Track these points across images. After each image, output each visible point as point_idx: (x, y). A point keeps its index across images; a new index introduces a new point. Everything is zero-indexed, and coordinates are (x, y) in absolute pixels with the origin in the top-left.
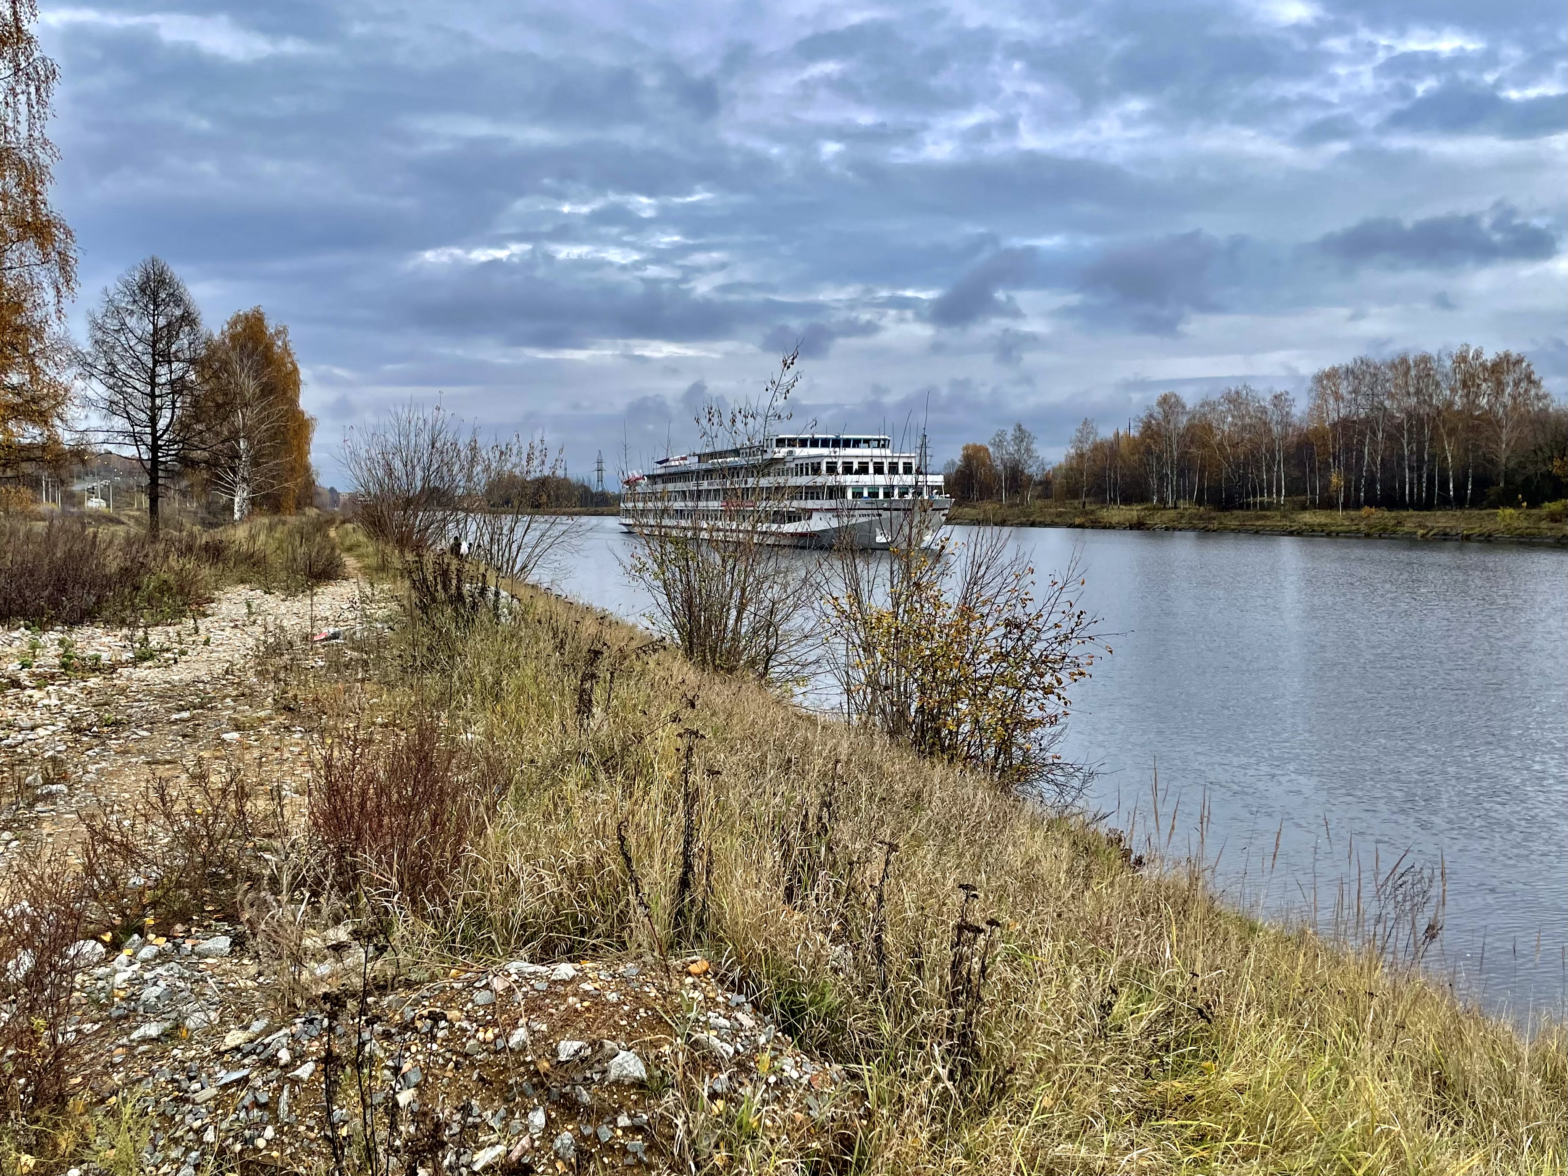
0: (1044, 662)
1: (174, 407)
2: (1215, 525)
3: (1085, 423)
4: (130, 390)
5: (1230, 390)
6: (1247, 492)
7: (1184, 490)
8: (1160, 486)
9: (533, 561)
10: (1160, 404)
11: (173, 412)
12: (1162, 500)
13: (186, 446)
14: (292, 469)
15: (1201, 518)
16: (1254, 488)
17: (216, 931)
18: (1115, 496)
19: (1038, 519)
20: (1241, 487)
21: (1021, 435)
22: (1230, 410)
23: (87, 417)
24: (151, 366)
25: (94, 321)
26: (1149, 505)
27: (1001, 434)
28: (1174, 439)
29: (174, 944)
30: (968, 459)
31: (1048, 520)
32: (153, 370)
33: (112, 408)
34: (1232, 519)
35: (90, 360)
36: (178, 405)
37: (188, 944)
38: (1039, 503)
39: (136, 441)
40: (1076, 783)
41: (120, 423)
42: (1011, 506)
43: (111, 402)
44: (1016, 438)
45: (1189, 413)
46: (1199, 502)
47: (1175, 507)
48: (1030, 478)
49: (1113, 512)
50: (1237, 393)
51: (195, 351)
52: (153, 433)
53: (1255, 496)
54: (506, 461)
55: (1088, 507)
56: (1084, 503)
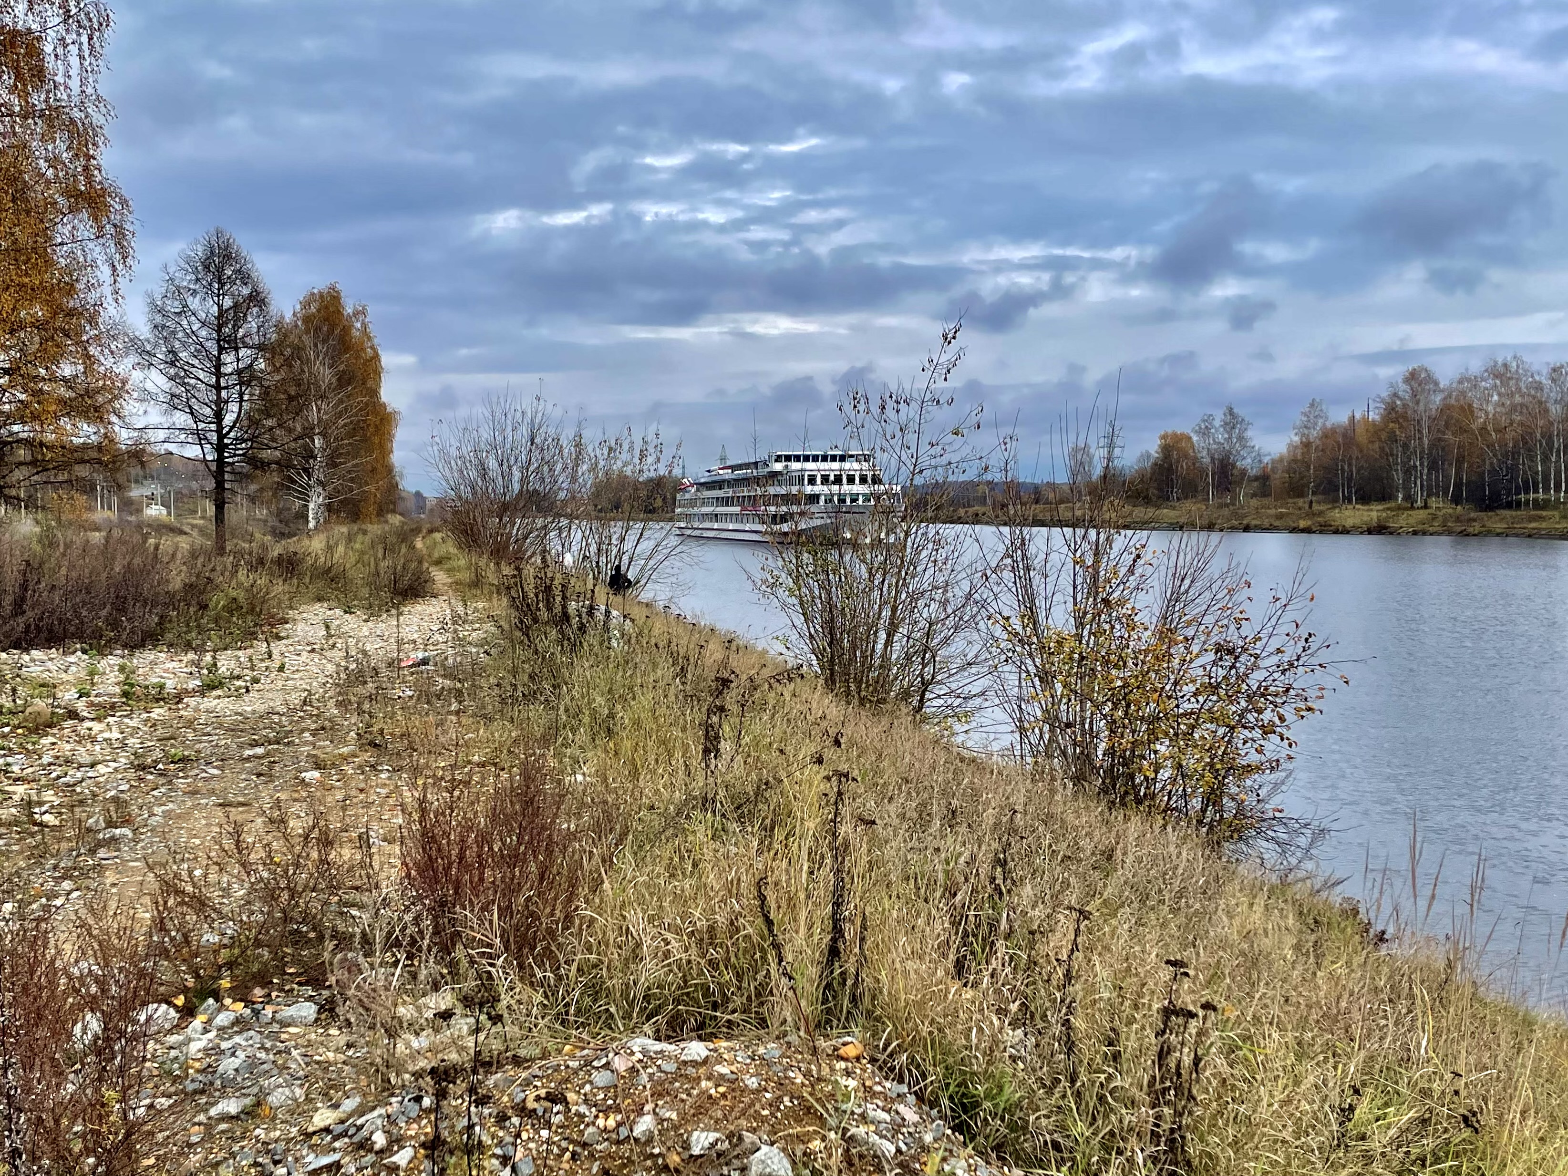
0: (1263, 695)
1: (242, 400)
2: (1476, 527)
3: (1312, 405)
4: (193, 381)
5: (1496, 362)
6: (1518, 487)
7: (1437, 486)
8: (1406, 481)
9: (647, 575)
10: (1407, 381)
11: (241, 407)
12: (1409, 498)
13: (255, 445)
14: (373, 470)
15: (1458, 519)
16: (1526, 482)
17: (298, 996)
18: (1350, 492)
19: (1254, 522)
20: (1510, 481)
21: (1233, 421)
22: (1496, 386)
23: (146, 412)
24: (216, 353)
25: (153, 303)
26: (1392, 504)
27: (1208, 419)
28: (1425, 424)
29: (253, 1010)
30: (1166, 450)
31: (1266, 523)
32: (218, 358)
33: (173, 402)
34: (1497, 520)
35: (148, 347)
36: (246, 397)
37: (269, 1011)
38: (1254, 502)
39: (200, 439)
40: (1303, 841)
41: (182, 419)
42: (1221, 506)
43: (172, 395)
44: (1226, 424)
45: (1442, 391)
46: (1457, 500)
47: (1426, 507)
48: (1243, 472)
49: (1347, 513)
50: (1505, 365)
51: (264, 335)
52: (219, 430)
53: (1527, 492)
54: (616, 459)
56: (1311, 502)
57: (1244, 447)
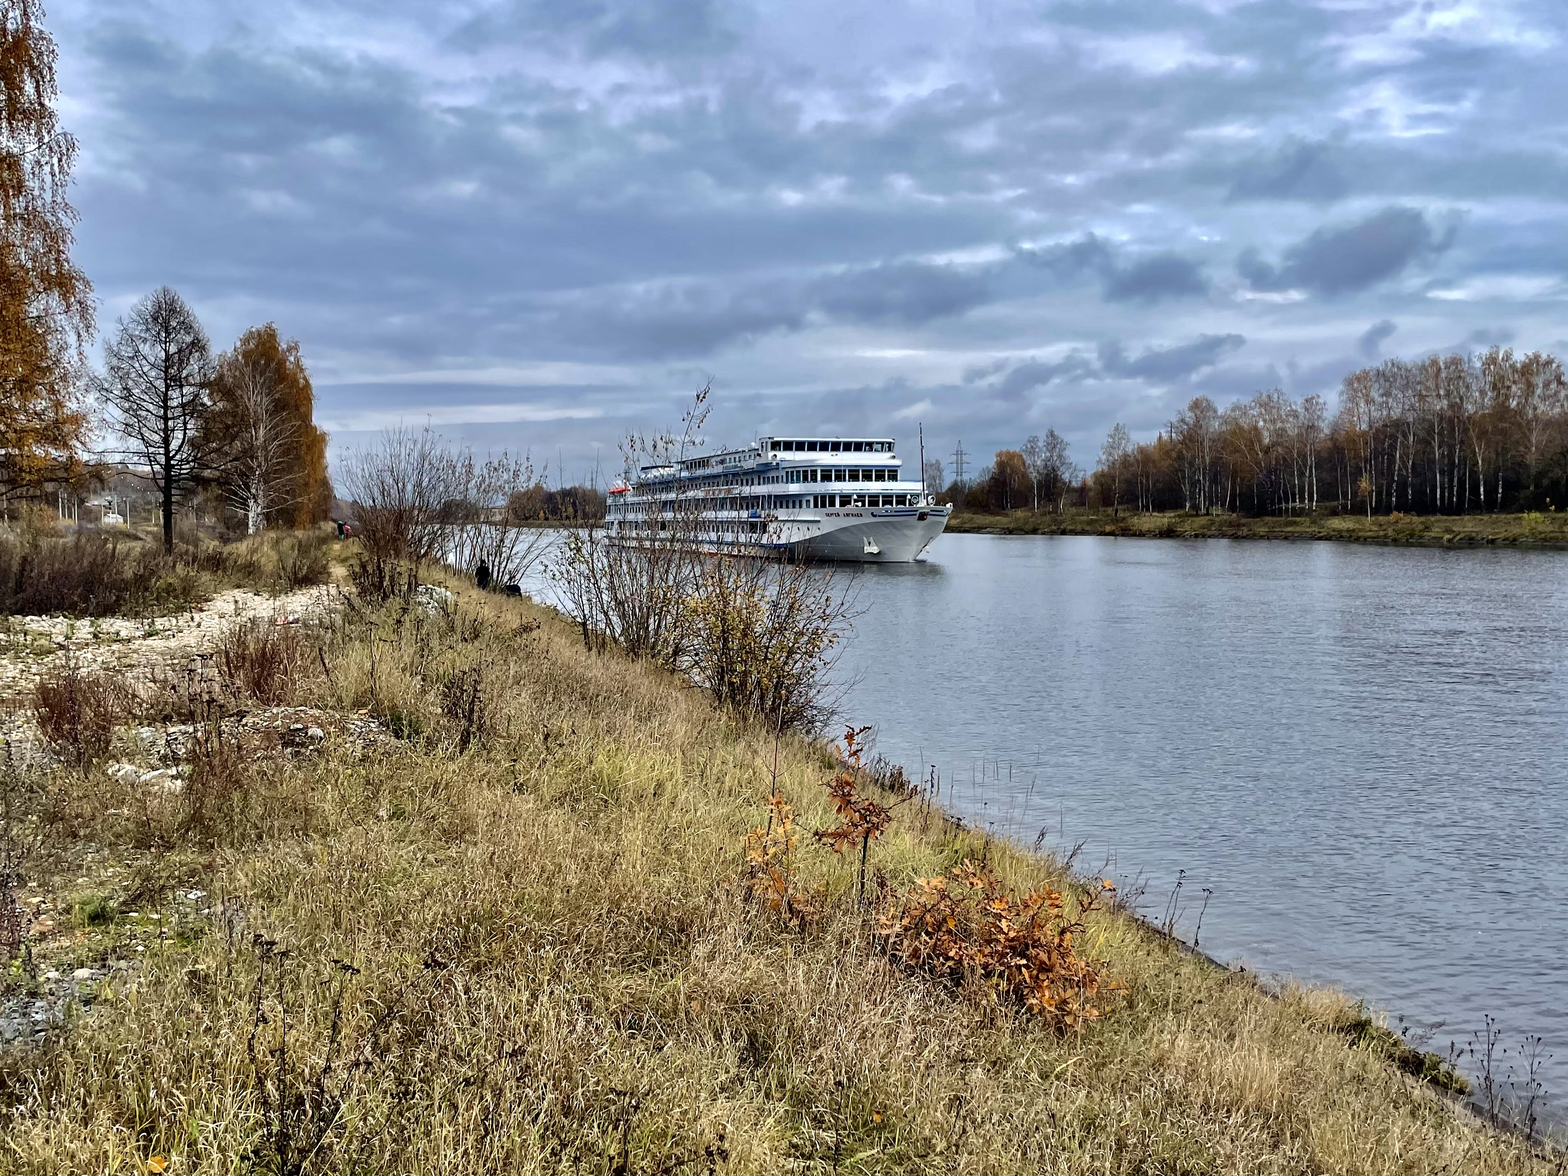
2: (1245, 531)
5: (1261, 394)
6: (1280, 498)
7: (1217, 497)
8: (1192, 494)
10: (1191, 409)
11: (185, 434)
12: (1195, 507)
13: (197, 466)
14: (306, 484)
15: (1232, 524)
16: (1286, 493)
18: (1148, 503)
19: (1069, 528)
20: (1273, 493)
21: (1054, 442)
22: (1261, 414)
23: (104, 439)
24: (163, 390)
25: (110, 349)
26: (1181, 512)
27: (1034, 440)
28: (1206, 444)
30: (1001, 466)
31: (1079, 528)
32: (166, 394)
33: (127, 430)
34: (1262, 525)
35: (106, 385)
36: (189, 426)
38: (1074, 510)
39: (150, 461)
41: (135, 444)
42: (1044, 514)
43: (126, 425)
44: (1048, 444)
45: (1220, 417)
46: (1232, 508)
47: (1207, 514)
48: (1065, 485)
49: (1144, 519)
50: (1268, 396)
51: (205, 375)
52: (167, 454)
53: (1287, 502)
55: (1121, 514)
56: (1117, 511)
57: (1063, 464)
